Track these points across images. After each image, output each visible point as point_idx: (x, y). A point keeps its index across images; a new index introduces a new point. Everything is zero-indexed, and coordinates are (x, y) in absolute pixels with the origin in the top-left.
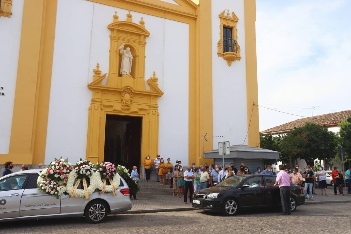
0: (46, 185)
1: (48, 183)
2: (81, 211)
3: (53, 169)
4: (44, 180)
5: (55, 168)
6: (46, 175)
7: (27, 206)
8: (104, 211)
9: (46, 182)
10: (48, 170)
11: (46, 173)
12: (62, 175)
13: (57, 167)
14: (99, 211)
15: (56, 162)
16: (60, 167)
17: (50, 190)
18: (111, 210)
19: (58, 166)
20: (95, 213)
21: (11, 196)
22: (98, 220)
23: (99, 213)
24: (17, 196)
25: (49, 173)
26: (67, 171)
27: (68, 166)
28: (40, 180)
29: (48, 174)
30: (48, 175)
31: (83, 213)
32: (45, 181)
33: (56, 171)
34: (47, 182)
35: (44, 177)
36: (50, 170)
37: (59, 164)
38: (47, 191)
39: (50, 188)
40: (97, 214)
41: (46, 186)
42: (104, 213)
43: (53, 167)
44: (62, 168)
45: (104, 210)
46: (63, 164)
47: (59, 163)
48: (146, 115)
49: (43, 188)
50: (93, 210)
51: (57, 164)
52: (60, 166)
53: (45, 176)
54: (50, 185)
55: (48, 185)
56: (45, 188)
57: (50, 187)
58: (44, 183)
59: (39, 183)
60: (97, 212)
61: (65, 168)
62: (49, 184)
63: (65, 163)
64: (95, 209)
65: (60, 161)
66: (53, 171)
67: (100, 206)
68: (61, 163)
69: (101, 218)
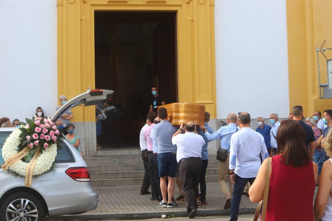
8: (35, 213)
14: (25, 212)
18: (49, 209)
20: (18, 215)
23: (25, 216)
40: (21, 218)
42: (36, 216)
45: (36, 210)
48: (185, 6)
50: (15, 210)
60: (22, 214)
64: (18, 209)
67: (27, 203)
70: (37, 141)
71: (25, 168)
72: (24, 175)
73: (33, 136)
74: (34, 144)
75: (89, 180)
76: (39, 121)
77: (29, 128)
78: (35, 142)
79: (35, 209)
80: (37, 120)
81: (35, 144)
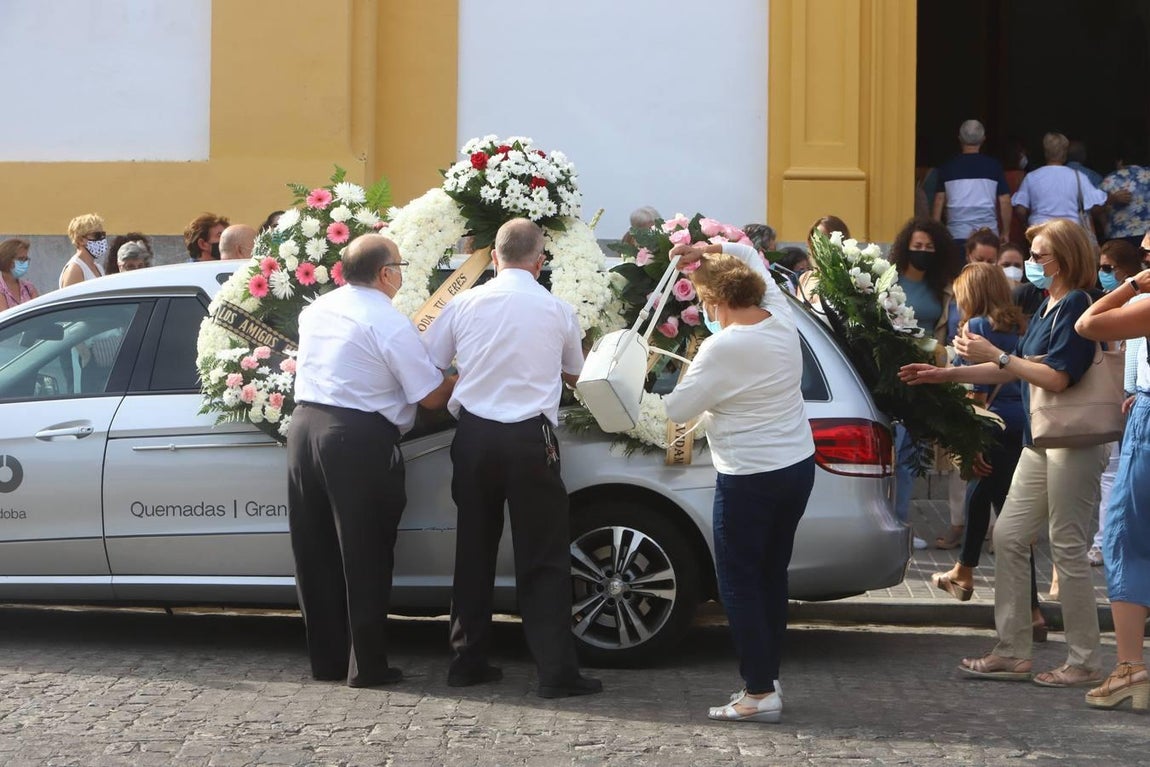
0: (248, 376)
1: (262, 362)
3: (292, 264)
4: (234, 345)
5: (302, 255)
6: (251, 305)
7: (141, 510)
8: (665, 585)
9: (251, 352)
10: (256, 270)
11: (247, 295)
13: (316, 249)
14: (626, 578)
15: (305, 212)
17: (273, 413)
19: (318, 236)
20: (601, 589)
21: (47, 439)
22: (626, 642)
23: (626, 595)
24: (79, 436)
25: (263, 293)
28: (212, 342)
29: (262, 299)
30: (261, 309)
32: (239, 352)
33: (307, 274)
34: (253, 358)
35: (236, 321)
36: (271, 267)
37: (323, 227)
38: (255, 414)
39: (272, 396)
41: (246, 381)
42: (670, 595)
43: (288, 249)
45: (669, 574)
46: (351, 222)
47: (326, 219)
49: (228, 397)
50: (588, 570)
51: (311, 225)
52: (337, 240)
53: (240, 317)
54: (274, 376)
55: (263, 377)
56: (242, 397)
57: (271, 391)
58: (232, 367)
59: (211, 363)
60: (617, 585)
62: (265, 370)
64: (601, 565)
65: (337, 204)
66: (292, 274)
67: (634, 545)
68: (339, 214)
69: (645, 635)
74: (680, 320)
75: (881, 473)
76: (686, 232)
77: (651, 261)
78: (683, 313)
79: (666, 567)
80: (679, 227)
81: (686, 321)
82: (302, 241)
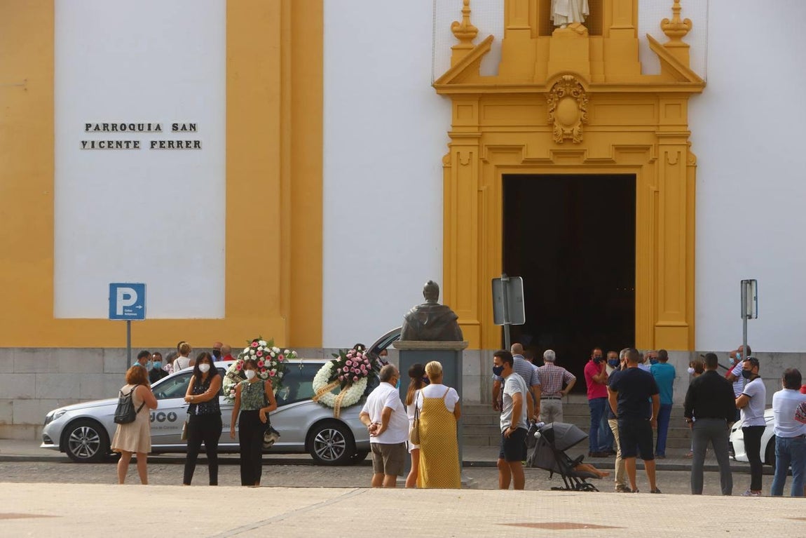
2: (302, 442)
4: (232, 383)
6: (237, 372)
8: (343, 444)
11: (236, 370)
12: (264, 371)
14: (332, 442)
15: (251, 348)
16: (258, 358)
18: (356, 441)
19: (254, 354)
20: (326, 445)
22: (333, 459)
23: (333, 447)
26: (272, 364)
27: (273, 354)
28: (227, 382)
31: (303, 444)
32: (233, 384)
35: (232, 376)
42: (344, 446)
44: (262, 359)
45: (343, 441)
46: (263, 351)
47: (256, 351)
49: (230, 396)
50: (323, 440)
51: (252, 351)
52: (259, 355)
53: (234, 375)
59: (226, 387)
60: (330, 444)
61: (268, 358)
63: (267, 350)
64: (326, 439)
65: (259, 346)
67: (335, 434)
68: (260, 349)
69: (337, 457)
70: (347, 374)
71: (333, 399)
72: (332, 406)
73: (344, 369)
74: (344, 377)
77: (341, 360)
79: (343, 439)
82: (250, 356)
